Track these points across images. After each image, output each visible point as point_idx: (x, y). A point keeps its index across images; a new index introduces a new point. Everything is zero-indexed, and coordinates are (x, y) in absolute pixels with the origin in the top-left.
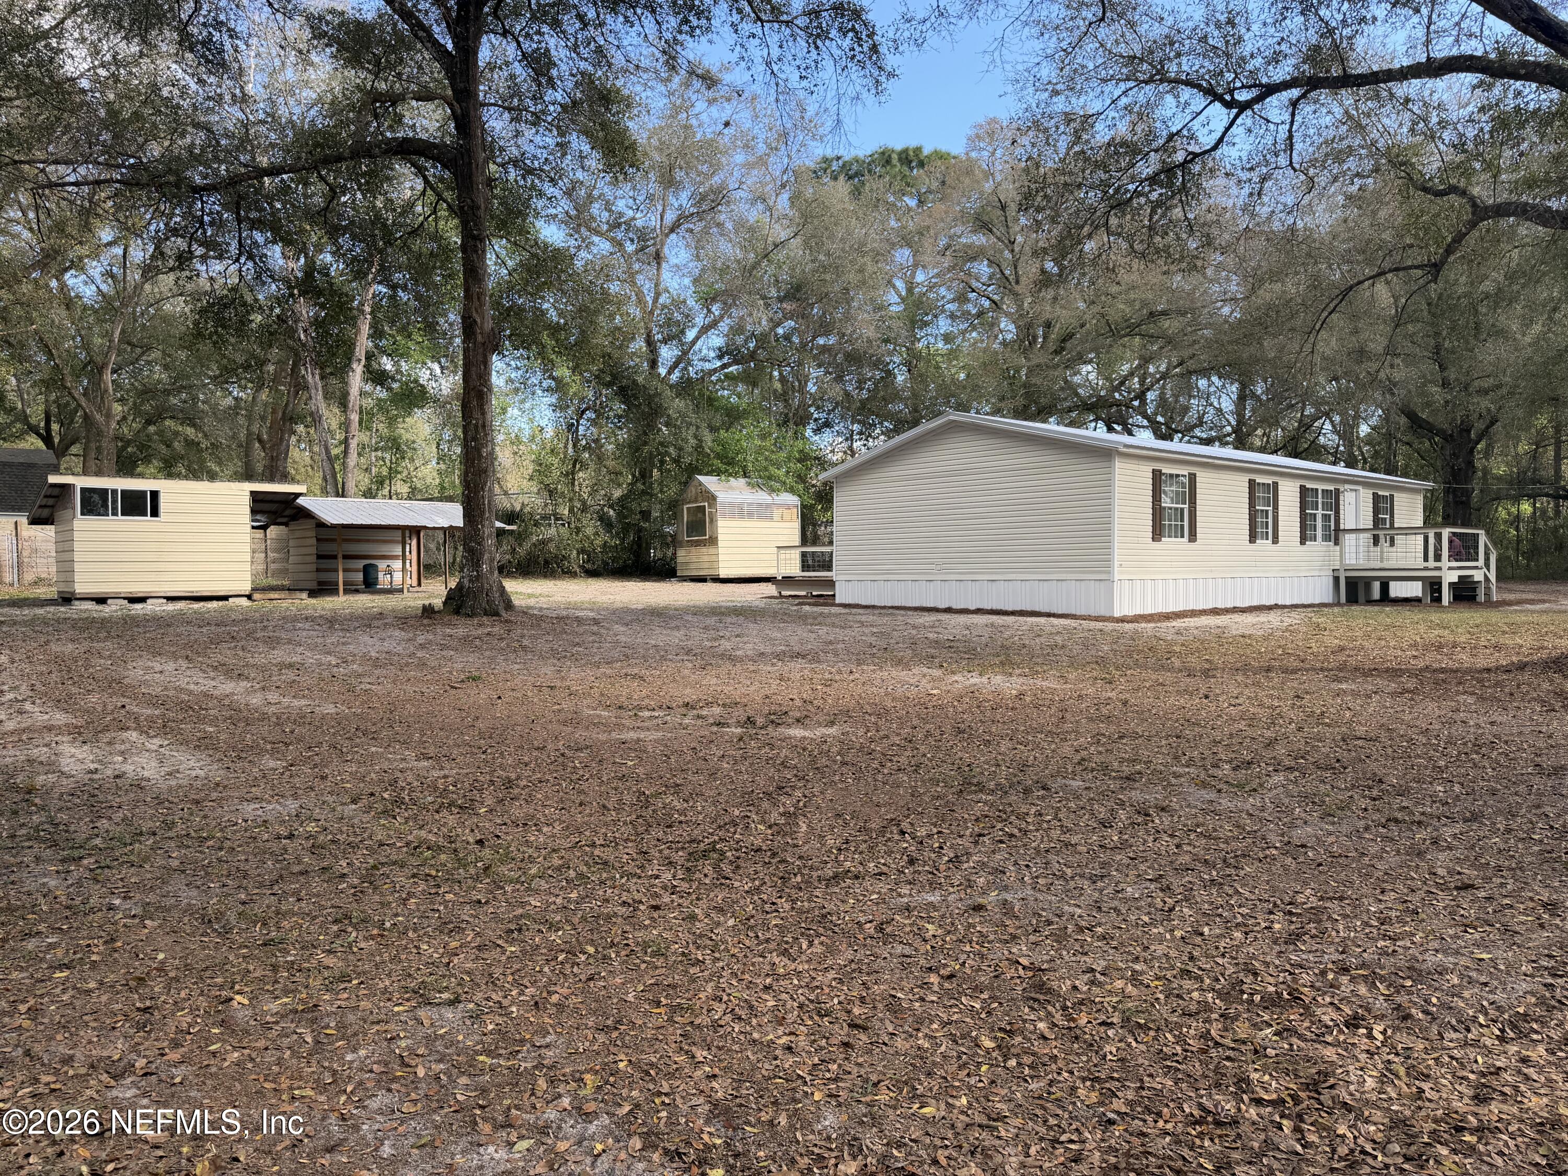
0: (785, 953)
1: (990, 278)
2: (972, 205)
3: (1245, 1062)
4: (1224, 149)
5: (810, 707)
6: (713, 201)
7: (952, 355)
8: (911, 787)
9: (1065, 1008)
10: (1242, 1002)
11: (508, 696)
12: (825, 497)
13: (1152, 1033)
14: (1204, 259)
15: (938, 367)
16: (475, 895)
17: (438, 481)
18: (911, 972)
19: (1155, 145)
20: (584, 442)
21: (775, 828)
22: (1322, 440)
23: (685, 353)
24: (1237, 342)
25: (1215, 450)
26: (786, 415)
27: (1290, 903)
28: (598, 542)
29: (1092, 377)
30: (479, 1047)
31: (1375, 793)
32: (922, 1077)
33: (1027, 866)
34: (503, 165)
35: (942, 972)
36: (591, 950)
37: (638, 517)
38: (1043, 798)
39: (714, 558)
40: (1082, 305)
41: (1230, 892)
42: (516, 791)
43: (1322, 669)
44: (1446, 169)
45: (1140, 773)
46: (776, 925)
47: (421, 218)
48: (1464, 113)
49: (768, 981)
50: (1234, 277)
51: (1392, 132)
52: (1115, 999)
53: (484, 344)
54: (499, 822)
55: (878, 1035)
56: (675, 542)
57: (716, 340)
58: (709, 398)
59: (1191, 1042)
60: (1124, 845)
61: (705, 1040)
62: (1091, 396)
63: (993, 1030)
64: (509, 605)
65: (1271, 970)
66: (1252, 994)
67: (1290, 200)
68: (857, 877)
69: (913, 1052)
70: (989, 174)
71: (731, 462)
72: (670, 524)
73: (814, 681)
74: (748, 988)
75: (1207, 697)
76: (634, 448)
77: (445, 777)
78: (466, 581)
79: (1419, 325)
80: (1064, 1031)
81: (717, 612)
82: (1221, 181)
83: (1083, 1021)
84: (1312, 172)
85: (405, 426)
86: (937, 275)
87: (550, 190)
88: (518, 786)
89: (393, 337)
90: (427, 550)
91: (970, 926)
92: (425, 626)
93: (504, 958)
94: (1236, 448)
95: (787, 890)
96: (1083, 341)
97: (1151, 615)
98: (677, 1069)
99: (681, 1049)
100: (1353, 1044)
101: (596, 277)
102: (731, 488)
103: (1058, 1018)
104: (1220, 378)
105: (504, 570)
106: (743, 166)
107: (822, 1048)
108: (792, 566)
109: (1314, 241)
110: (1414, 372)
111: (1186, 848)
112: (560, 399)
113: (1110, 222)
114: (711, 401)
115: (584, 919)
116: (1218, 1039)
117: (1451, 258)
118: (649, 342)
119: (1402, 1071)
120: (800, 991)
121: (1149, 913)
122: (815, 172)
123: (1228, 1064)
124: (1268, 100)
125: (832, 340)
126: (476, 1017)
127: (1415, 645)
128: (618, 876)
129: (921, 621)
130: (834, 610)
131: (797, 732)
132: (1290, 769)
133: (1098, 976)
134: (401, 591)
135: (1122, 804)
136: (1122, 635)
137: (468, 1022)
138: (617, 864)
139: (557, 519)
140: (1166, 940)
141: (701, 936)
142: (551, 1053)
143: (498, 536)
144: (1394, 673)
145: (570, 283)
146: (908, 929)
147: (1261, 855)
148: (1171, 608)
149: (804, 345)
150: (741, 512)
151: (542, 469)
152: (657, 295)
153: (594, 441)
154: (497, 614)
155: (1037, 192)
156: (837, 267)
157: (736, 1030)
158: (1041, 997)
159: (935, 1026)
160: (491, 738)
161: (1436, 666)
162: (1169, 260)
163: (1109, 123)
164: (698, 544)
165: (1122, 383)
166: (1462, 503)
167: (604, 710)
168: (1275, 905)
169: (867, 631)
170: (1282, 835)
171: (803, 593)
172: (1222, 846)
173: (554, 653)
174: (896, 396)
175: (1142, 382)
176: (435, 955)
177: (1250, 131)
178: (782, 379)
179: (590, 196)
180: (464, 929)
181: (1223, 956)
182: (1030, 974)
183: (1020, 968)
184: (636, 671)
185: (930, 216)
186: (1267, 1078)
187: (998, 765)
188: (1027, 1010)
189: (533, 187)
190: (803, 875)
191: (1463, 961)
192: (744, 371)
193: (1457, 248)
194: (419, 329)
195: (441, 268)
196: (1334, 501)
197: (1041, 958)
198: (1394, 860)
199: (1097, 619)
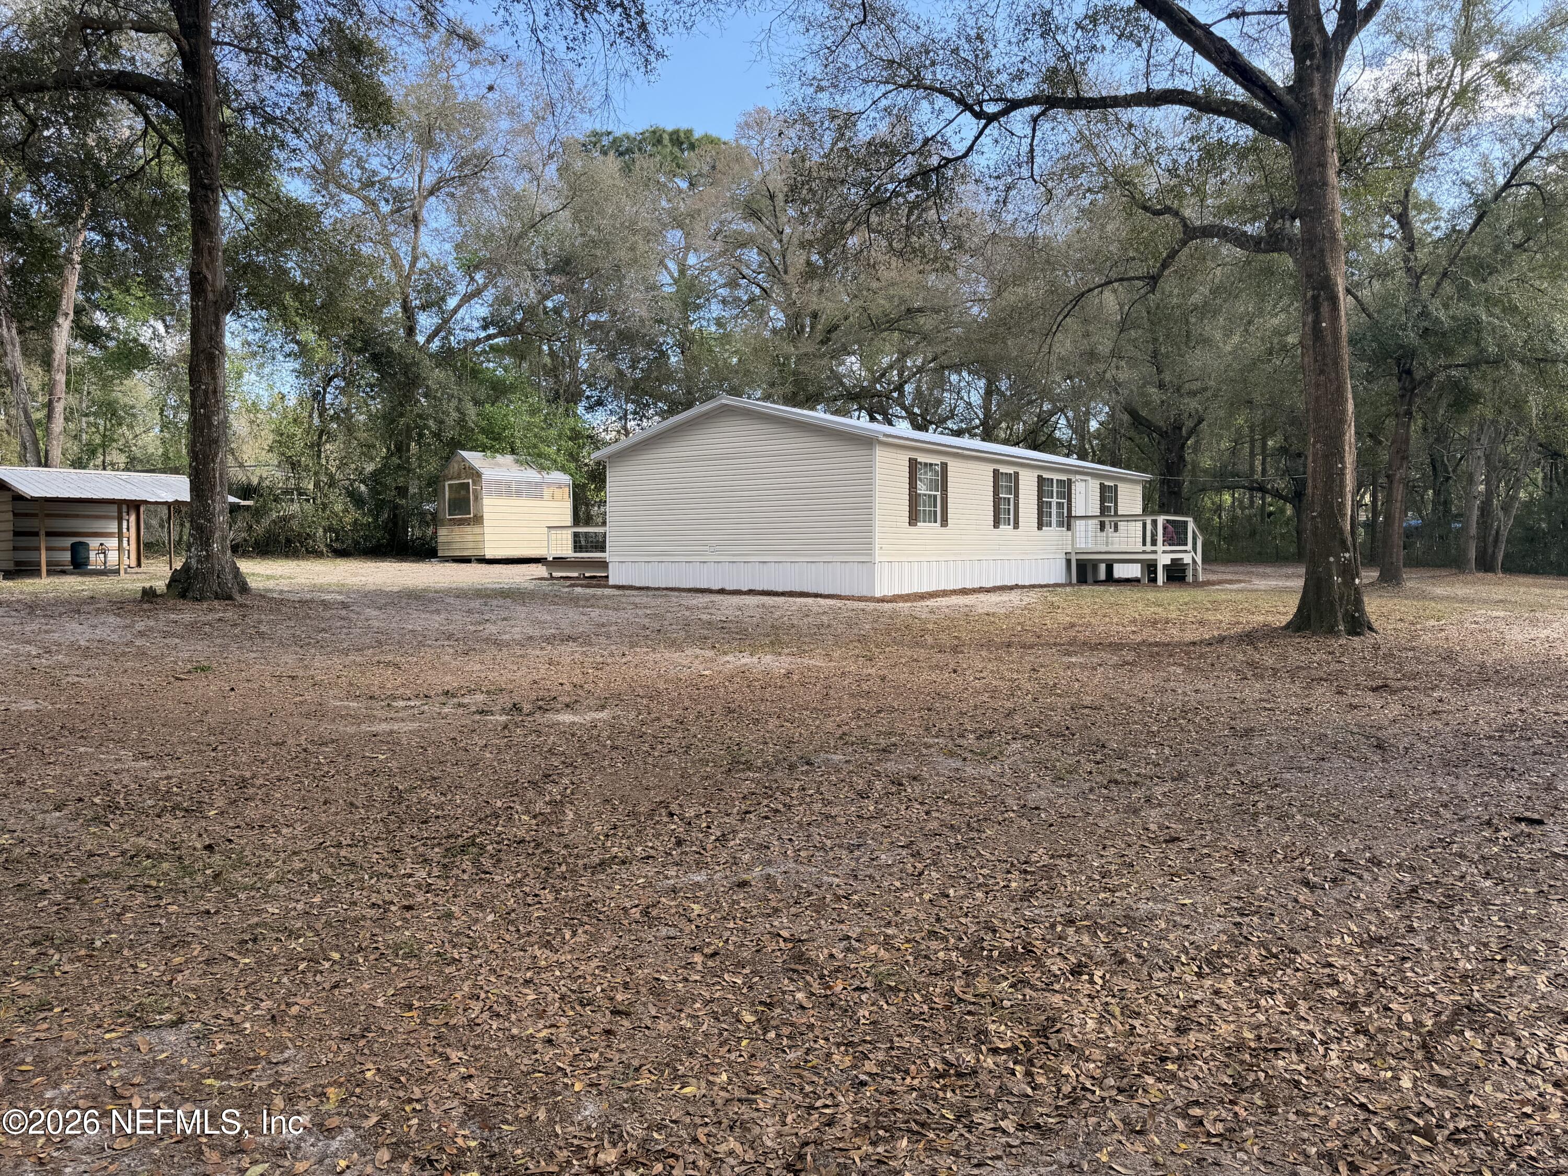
0: (547, 945)
1: (760, 266)
2: (743, 193)
3: (984, 1014)
4: (973, 158)
5: (580, 692)
6: (476, 166)
7: (725, 338)
8: (681, 768)
9: (822, 977)
10: (982, 958)
11: (242, 688)
12: (598, 476)
13: (902, 995)
14: (955, 261)
15: (710, 351)
16: (203, 906)
17: (161, 451)
18: (675, 954)
19: (912, 148)
20: (332, 412)
21: (540, 818)
22: (1057, 434)
23: (446, 321)
24: (983, 340)
25: (965, 442)
26: (557, 392)
27: (1026, 863)
28: (348, 519)
29: (855, 367)
30: (205, 1070)
31: (1099, 757)
32: (684, 1058)
33: (790, 840)
34: (239, 111)
35: (706, 951)
36: (336, 956)
37: (394, 493)
38: (806, 773)
39: (479, 538)
40: (846, 299)
41: (973, 855)
42: (251, 791)
43: (1055, 644)
44: (1163, 190)
45: (895, 745)
46: (538, 918)
47: (142, 162)
48: (1178, 141)
49: (529, 974)
50: (982, 279)
51: (1118, 152)
52: (868, 964)
53: (215, 303)
54: (231, 824)
55: (641, 1019)
56: (435, 520)
57: (480, 309)
58: (473, 369)
59: (936, 1000)
60: (879, 815)
61: (460, 1041)
62: (855, 386)
63: (754, 1005)
64: (244, 588)
65: (1008, 926)
66: (991, 950)
67: (1031, 209)
68: (624, 863)
69: (675, 1033)
70: (758, 163)
71: (497, 438)
72: (429, 502)
73: (586, 664)
74: (507, 983)
75: (955, 671)
76: (389, 419)
77: (168, 778)
78: (193, 562)
79: (1140, 332)
80: (821, 1000)
81: (483, 594)
82: (972, 187)
83: (839, 988)
84: (1050, 184)
85: (123, 388)
86: (709, 259)
87: (294, 142)
88: (253, 786)
89: (108, 290)
90: (148, 526)
91: (735, 902)
92: (145, 611)
93: (236, 971)
94: (983, 440)
95: (551, 881)
96: (846, 334)
97: (908, 595)
98: (430, 1073)
99: (435, 1052)
100: (1077, 990)
101: (346, 237)
102: (499, 465)
103: (816, 988)
104: (969, 374)
105: (238, 549)
106: (508, 133)
107: (583, 1038)
108: (563, 546)
109: (1052, 249)
110: (1135, 375)
111: (934, 814)
112: (304, 365)
113: (871, 220)
114: (475, 373)
115: (328, 924)
116: (961, 995)
117: (1166, 273)
118: (406, 307)
119: (1117, 1011)
120: (562, 982)
121: (901, 879)
122: (584, 145)
123: (969, 1018)
124: (1012, 114)
125: (604, 317)
126: (203, 1037)
127: (1134, 621)
128: (366, 877)
129: (694, 602)
130: (607, 591)
131: (566, 718)
132: (1026, 737)
133: (853, 942)
134: (117, 572)
135: (878, 775)
136: (882, 614)
137: (194, 1044)
138: (366, 865)
139: (300, 494)
140: (916, 904)
141: (458, 934)
142: (290, 1069)
143: (231, 512)
144: (1116, 647)
145: (317, 242)
146: (673, 911)
147: (1000, 819)
148: (925, 589)
149: (574, 321)
150: (507, 490)
151: (282, 441)
152: (415, 259)
153: (343, 410)
154: (230, 598)
155: (803, 184)
156: (608, 243)
157: (494, 1027)
158: (800, 968)
159: (697, 1005)
160: (222, 733)
161: (1151, 640)
162: (924, 260)
163: (870, 123)
164: (461, 522)
165: (883, 375)
166: (1175, 493)
167: (353, 701)
168: (1012, 865)
169: (640, 612)
170: (1019, 799)
171: (576, 575)
172: (966, 811)
173: (296, 640)
174: (669, 377)
175: (900, 375)
176: (155, 974)
177: (997, 141)
178: (552, 353)
179: (340, 150)
180: (189, 943)
181: (966, 915)
182: (790, 945)
183: (781, 940)
184: (390, 658)
185: (701, 200)
186: (1003, 1028)
187: (766, 743)
188: (786, 981)
189: (275, 137)
190: (568, 864)
191: (1170, 907)
192: (511, 343)
193: (1171, 264)
194: (140, 283)
195: (165, 217)
196: (1066, 489)
197: (800, 929)
198: (1113, 818)
199: (860, 599)
